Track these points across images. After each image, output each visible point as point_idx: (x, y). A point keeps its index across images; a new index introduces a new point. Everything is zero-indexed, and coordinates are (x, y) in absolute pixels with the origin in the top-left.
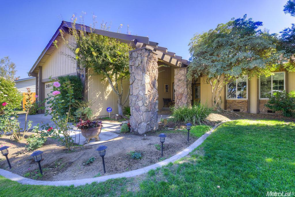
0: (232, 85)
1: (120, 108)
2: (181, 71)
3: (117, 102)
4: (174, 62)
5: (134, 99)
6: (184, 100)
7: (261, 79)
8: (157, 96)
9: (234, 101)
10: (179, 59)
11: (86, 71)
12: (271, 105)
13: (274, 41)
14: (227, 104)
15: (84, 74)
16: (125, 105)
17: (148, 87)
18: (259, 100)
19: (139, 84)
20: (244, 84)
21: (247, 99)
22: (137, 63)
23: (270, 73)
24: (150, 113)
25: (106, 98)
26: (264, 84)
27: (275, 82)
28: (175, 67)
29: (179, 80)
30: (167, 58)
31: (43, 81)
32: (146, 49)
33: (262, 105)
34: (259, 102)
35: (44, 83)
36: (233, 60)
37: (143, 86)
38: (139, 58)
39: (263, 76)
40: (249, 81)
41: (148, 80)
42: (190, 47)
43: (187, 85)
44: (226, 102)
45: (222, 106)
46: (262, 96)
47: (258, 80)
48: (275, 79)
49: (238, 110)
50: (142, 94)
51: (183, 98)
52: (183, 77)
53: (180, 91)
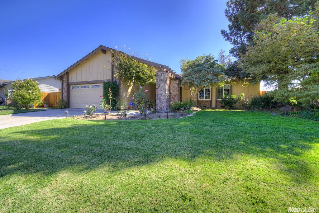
0: (201, 91)
2: (175, 82)
4: (172, 76)
5: (159, 96)
7: (218, 88)
9: (203, 100)
11: (120, 79)
12: (223, 102)
13: (223, 70)
14: (199, 103)
17: (167, 90)
18: (217, 100)
19: (162, 89)
20: (209, 90)
21: (210, 99)
22: (162, 78)
23: (222, 85)
24: (167, 103)
25: (128, 96)
26: (220, 91)
27: (225, 90)
29: (174, 87)
32: (167, 72)
33: (218, 103)
34: (217, 101)
35: (70, 85)
36: (205, 79)
38: (163, 75)
39: (219, 86)
40: (211, 89)
41: (167, 86)
44: (198, 101)
45: (196, 103)
46: (218, 98)
47: (216, 88)
48: (226, 88)
49: (206, 106)
50: (164, 93)
51: (176, 98)
52: (176, 85)
53: (174, 93)
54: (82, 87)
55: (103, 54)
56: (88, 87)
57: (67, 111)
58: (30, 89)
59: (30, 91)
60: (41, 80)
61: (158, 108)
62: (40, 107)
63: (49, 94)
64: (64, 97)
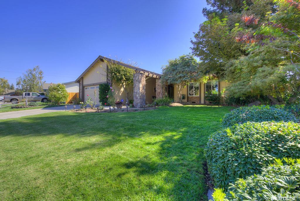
1: (127, 101)
3: (126, 97)
4: (155, 76)
5: (135, 94)
6: (161, 96)
8: (145, 93)
9: (192, 97)
10: (157, 75)
11: (112, 81)
14: (189, 99)
15: (111, 82)
16: (130, 99)
17: (141, 89)
19: (137, 88)
22: (137, 79)
24: (142, 100)
25: (120, 94)
28: (156, 78)
29: (158, 85)
30: (151, 75)
31: (84, 86)
32: (140, 73)
34: (205, 97)
35: (84, 87)
37: (139, 88)
38: (137, 77)
40: (200, 86)
41: (141, 86)
42: (162, 69)
43: (162, 88)
44: (188, 97)
45: (186, 100)
47: (205, 85)
48: (214, 84)
49: (195, 102)
50: (139, 92)
51: (160, 95)
52: (160, 84)
53: (159, 91)
54: (91, 88)
55: (102, 62)
56: (94, 88)
57: (75, 106)
58: (60, 91)
59: (59, 92)
60: (69, 84)
61: (134, 103)
62: (70, 103)
63: (76, 93)
64: (80, 96)
